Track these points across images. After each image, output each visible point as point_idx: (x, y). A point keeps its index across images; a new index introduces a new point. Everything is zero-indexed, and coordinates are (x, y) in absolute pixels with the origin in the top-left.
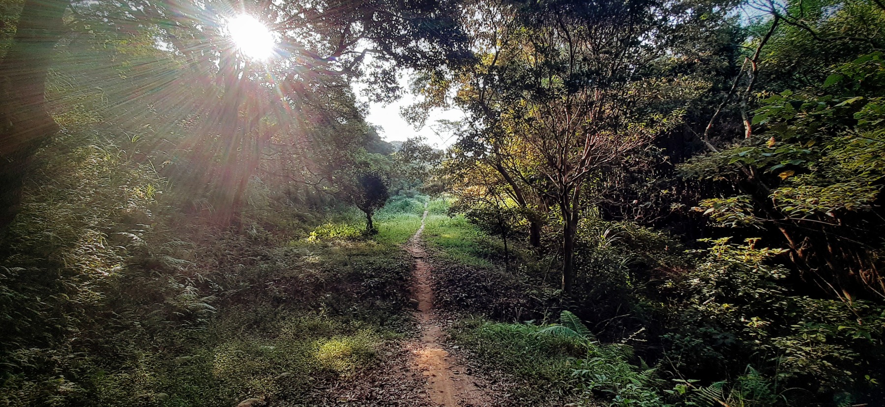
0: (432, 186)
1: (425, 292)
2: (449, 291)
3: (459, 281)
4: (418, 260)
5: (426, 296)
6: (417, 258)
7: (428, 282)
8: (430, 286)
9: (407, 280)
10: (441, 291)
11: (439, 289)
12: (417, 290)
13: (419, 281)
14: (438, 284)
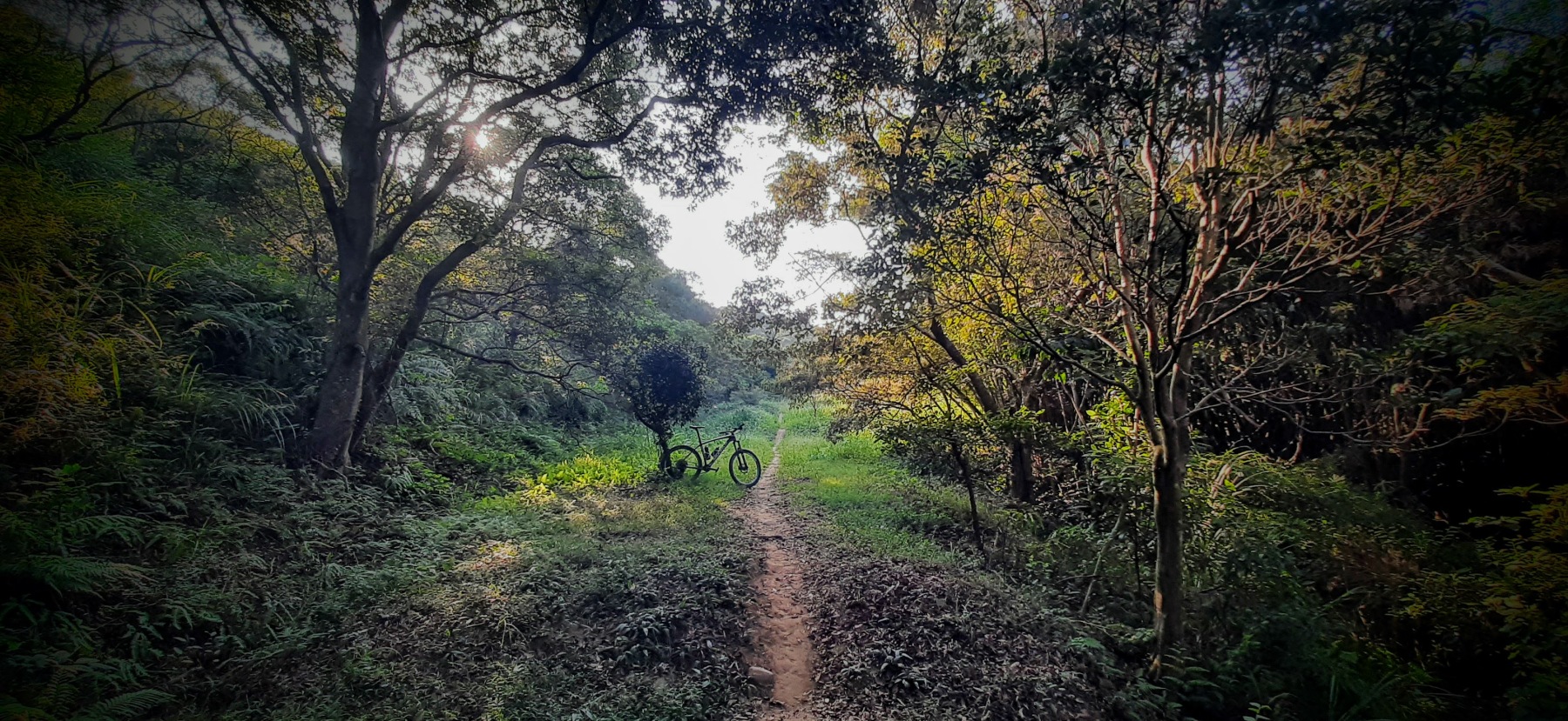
0: (795, 380)
1: (791, 640)
2: (856, 637)
3: (879, 607)
4: (771, 546)
5: (792, 655)
6: (766, 539)
7: (797, 609)
8: (805, 623)
9: (742, 606)
10: (833, 640)
11: (828, 633)
12: (769, 638)
13: (775, 609)
14: (825, 615)
